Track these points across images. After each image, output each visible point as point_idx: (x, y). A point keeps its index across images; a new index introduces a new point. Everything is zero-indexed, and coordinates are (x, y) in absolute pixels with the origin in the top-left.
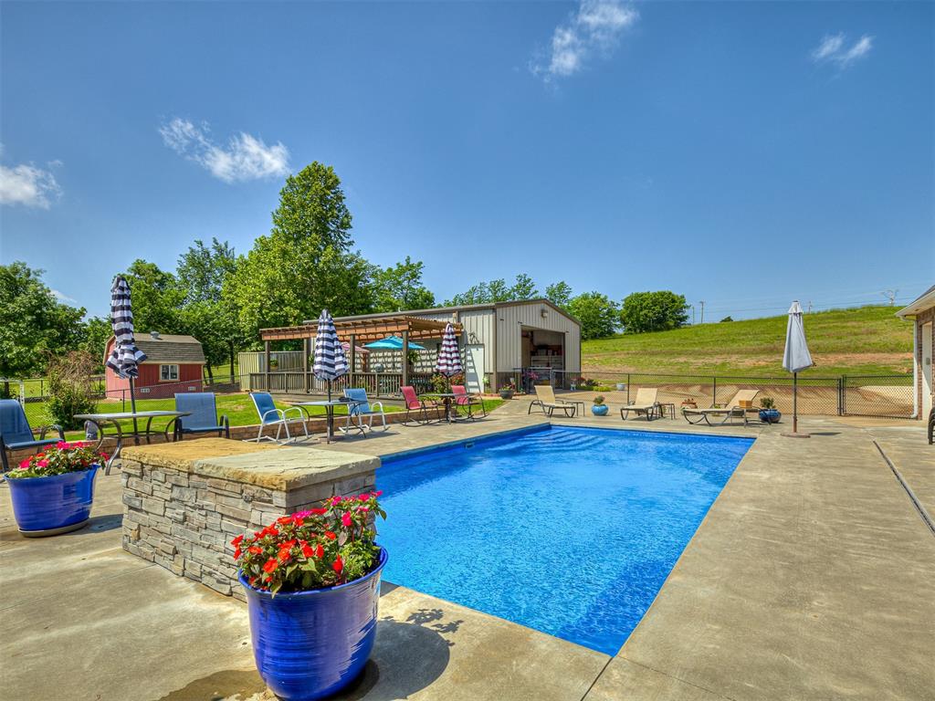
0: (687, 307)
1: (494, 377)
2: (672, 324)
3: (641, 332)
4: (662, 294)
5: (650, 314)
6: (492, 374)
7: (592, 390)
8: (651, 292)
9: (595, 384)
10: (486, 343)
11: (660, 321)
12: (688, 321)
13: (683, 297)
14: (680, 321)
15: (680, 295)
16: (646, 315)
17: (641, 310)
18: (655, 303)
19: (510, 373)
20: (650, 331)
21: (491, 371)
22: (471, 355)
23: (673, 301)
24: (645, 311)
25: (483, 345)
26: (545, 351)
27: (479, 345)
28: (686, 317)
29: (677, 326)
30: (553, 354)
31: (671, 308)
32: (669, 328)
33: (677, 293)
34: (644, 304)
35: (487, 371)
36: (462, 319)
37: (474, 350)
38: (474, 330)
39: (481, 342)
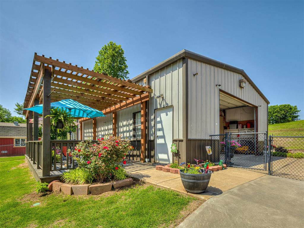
0: (299, 111)
1: (183, 145)
2: (290, 119)
3: (273, 124)
4: (285, 106)
5: (279, 115)
6: (182, 141)
7: (286, 157)
8: (278, 105)
9: (286, 151)
10: (175, 104)
11: (284, 118)
12: (299, 118)
13: (296, 106)
14: (294, 118)
15: (294, 106)
16: (276, 116)
17: (274, 113)
18: (281, 110)
19: (205, 140)
20: (278, 123)
21: (181, 138)
22: (161, 122)
23: (291, 109)
24: (276, 114)
25: (172, 106)
26: (236, 125)
27: (169, 108)
28: (297, 116)
29: (293, 120)
30: (243, 127)
31: (289, 112)
32: (289, 121)
33: (292, 105)
34: (275, 111)
35: (176, 138)
36: (153, 83)
37: (163, 115)
38: (163, 92)
39: (170, 104)
